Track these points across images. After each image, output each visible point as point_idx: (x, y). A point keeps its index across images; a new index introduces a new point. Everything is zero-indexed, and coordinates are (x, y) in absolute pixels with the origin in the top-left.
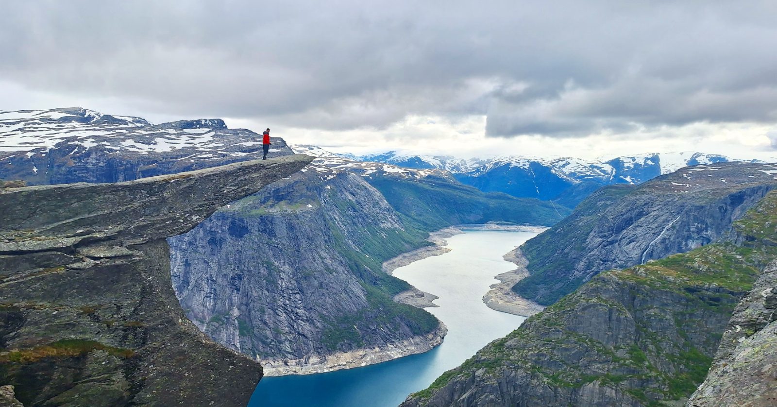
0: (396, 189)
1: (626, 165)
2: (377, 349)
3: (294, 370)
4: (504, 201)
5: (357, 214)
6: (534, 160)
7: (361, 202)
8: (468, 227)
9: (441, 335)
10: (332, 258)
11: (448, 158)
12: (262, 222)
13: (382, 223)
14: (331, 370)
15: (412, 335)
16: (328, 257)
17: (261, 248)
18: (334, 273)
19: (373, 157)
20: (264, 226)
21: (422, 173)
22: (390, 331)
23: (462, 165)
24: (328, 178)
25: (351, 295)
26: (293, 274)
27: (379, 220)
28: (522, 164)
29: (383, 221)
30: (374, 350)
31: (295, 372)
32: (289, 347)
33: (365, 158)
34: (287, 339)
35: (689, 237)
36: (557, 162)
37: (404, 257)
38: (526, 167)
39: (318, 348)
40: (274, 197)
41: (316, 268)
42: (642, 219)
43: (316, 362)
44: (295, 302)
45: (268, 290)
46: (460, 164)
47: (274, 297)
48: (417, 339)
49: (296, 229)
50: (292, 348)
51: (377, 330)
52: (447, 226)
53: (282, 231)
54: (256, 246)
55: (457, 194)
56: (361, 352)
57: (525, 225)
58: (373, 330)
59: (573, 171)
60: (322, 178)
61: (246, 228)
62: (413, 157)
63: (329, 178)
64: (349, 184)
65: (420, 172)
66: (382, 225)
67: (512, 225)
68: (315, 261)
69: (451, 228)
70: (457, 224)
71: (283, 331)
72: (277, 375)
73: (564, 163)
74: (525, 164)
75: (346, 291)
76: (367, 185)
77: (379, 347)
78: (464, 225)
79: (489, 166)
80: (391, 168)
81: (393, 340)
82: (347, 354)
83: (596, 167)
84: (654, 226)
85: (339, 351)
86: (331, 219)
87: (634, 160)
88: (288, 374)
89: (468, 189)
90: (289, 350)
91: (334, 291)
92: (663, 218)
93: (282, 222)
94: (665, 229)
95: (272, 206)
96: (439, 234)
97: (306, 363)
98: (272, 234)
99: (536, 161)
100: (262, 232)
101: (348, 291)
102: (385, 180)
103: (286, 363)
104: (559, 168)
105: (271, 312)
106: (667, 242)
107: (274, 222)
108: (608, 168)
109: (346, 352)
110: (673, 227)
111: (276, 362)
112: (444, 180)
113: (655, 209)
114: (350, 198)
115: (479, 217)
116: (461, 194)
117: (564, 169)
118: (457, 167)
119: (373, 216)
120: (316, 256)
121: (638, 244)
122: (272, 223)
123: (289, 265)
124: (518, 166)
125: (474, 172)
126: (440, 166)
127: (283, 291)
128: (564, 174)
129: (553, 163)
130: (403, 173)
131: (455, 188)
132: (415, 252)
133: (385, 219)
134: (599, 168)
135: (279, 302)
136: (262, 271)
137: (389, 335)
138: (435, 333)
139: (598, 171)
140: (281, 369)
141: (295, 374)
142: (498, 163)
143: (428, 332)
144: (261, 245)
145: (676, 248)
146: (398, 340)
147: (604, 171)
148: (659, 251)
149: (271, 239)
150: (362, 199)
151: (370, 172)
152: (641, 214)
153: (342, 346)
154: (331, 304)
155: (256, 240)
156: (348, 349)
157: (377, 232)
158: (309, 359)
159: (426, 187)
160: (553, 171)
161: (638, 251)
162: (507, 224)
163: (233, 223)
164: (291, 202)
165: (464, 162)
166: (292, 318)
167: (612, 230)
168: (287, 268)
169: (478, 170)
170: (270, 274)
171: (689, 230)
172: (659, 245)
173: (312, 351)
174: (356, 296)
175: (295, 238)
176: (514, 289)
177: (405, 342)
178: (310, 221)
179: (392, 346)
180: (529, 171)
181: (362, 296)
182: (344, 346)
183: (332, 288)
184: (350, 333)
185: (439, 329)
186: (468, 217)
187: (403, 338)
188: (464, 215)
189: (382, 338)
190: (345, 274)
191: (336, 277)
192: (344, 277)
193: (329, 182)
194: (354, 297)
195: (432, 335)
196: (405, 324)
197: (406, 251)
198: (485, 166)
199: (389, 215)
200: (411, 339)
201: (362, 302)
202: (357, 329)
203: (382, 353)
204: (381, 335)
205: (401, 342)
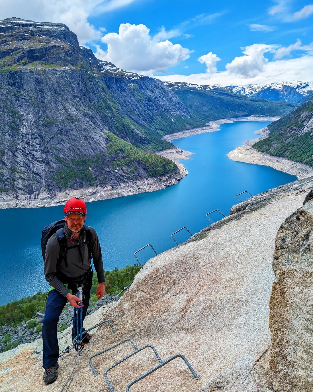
2: (109, 188)
3: (23, 204)
4: (262, 103)
6: (286, 84)
9: (178, 177)
10: (77, 110)
11: (235, 87)
12: (12, 77)
13: (172, 111)
14: (58, 204)
15: (147, 176)
16: (73, 108)
17: (8, 99)
18: (76, 123)
20: (14, 80)
22: (124, 172)
23: (242, 91)
25: (91, 142)
26: (35, 122)
27: (170, 109)
28: (278, 87)
29: (173, 110)
30: (106, 188)
31: (24, 205)
32: (22, 184)
34: (21, 177)
36: (300, 85)
37: (184, 133)
38: (280, 89)
39: (49, 185)
40: (28, 57)
41: (57, 117)
43: (45, 197)
44: (33, 146)
45: (9, 135)
46: (241, 90)
47: (15, 142)
48: (151, 180)
49: (43, 83)
50: (24, 185)
51: (112, 172)
53: (29, 85)
54: (4, 97)
56: (91, 190)
57: (274, 117)
58: (108, 171)
59: (310, 90)
60: (127, 78)
63: (134, 79)
66: (172, 112)
68: (58, 111)
70: (230, 118)
71: (19, 170)
72: (7, 207)
73: (305, 85)
74: (280, 87)
75: (87, 138)
77: (111, 186)
78: (234, 118)
79: (258, 90)
81: (126, 180)
82: (78, 191)
85: (70, 189)
86: (125, 102)
88: (17, 207)
90: (20, 186)
91: (74, 137)
93: (30, 77)
95: (24, 64)
96: (216, 123)
97: (35, 198)
98: (21, 87)
99: (287, 85)
100: (12, 86)
101: (88, 138)
103: (17, 198)
104: (301, 88)
105: (10, 154)
107: (22, 77)
109: (77, 190)
111: (9, 197)
114: (150, 94)
115: (245, 113)
117: (304, 89)
118: (239, 92)
119: (166, 107)
120: (60, 107)
122: (21, 77)
123: (33, 114)
124: (276, 88)
125: (249, 94)
127: (23, 136)
128: (304, 92)
129: (298, 85)
130: (198, 88)
132: (193, 130)
133: (175, 109)
135: (18, 146)
136: (7, 119)
137: (123, 176)
138: (171, 176)
140: (11, 203)
141: (23, 207)
142: (263, 88)
143: (163, 175)
144: (9, 97)
146: (131, 180)
149: (20, 92)
150: (159, 95)
151: (176, 86)
153: (74, 184)
154: (69, 148)
155: (5, 92)
156: (80, 187)
157: (167, 116)
158: (38, 194)
159: (212, 94)
160: (297, 90)
162: (263, 117)
164: (47, 62)
165: (243, 89)
166: (29, 160)
168: (31, 117)
169: (251, 93)
170: (14, 122)
173: (43, 188)
174: (96, 143)
175: (42, 91)
177: (139, 183)
178: (59, 78)
179: (125, 186)
180: (282, 91)
181: (103, 143)
182: (75, 184)
183: (72, 135)
184: (84, 173)
185: (176, 173)
186: (237, 114)
187: (137, 179)
188: (235, 112)
189: (116, 179)
190: (89, 124)
191: (77, 126)
192: (87, 126)
193: (133, 82)
194: (94, 144)
195: (167, 178)
196: (141, 168)
197: (187, 129)
198: (255, 90)
199: (179, 107)
200: (145, 180)
201: (101, 148)
202: (92, 170)
203: (113, 191)
204: (115, 176)
205: (134, 182)
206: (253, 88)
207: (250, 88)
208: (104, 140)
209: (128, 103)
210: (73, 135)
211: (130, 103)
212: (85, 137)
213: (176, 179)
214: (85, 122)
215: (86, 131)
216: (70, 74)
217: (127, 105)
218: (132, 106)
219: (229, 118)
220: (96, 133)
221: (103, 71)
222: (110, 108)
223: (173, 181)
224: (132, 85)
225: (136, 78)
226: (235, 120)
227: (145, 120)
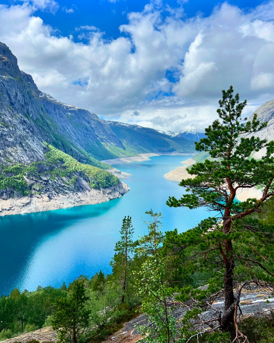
2: (46, 199)
9: (122, 191)
10: (13, 116)
13: (107, 141)
15: (89, 188)
18: (11, 129)
22: (64, 182)
25: (27, 149)
27: (105, 139)
30: (42, 199)
38: (194, 133)
48: (93, 192)
51: (50, 182)
56: (25, 200)
58: (45, 181)
63: (71, 109)
64: (87, 116)
67: (187, 152)
74: (194, 131)
75: (22, 145)
77: (49, 196)
81: (67, 191)
96: (146, 155)
101: (24, 144)
109: (6, 200)
114: (86, 124)
115: (169, 149)
124: (191, 132)
137: (63, 187)
138: (114, 189)
142: (180, 132)
143: (106, 187)
146: (72, 191)
150: (95, 126)
153: (2, 193)
156: (10, 197)
159: (141, 132)
174: (33, 150)
177: (80, 194)
179: (64, 197)
180: (196, 135)
181: (41, 152)
182: (4, 193)
183: (5, 140)
184: (16, 181)
185: (119, 187)
186: (163, 149)
187: (78, 190)
188: (161, 148)
189: (54, 189)
190: (26, 132)
191: (12, 132)
192: (24, 133)
193: (71, 112)
194: (30, 151)
195: (111, 191)
196: (82, 179)
197: (121, 157)
198: (174, 134)
199: (113, 138)
200: (87, 192)
201: (39, 156)
202: (26, 179)
203: (49, 203)
204: (53, 186)
205: (75, 194)
206: (172, 132)
207: (170, 132)
208: (42, 148)
209: (66, 128)
210: (7, 140)
211: (68, 128)
212: (20, 143)
213: (120, 193)
214: (21, 128)
215: (21, 137)
216: (7, 81)
217: (65, 129)
218: (69, 131)
219: (156, 152)
220: (33, 141)
221: (42, 96)
222: (48, 125)
223: (117, 194)
224: (70, 114)
225: (74, 109)
226: (161, 154)
227: (82, 146)
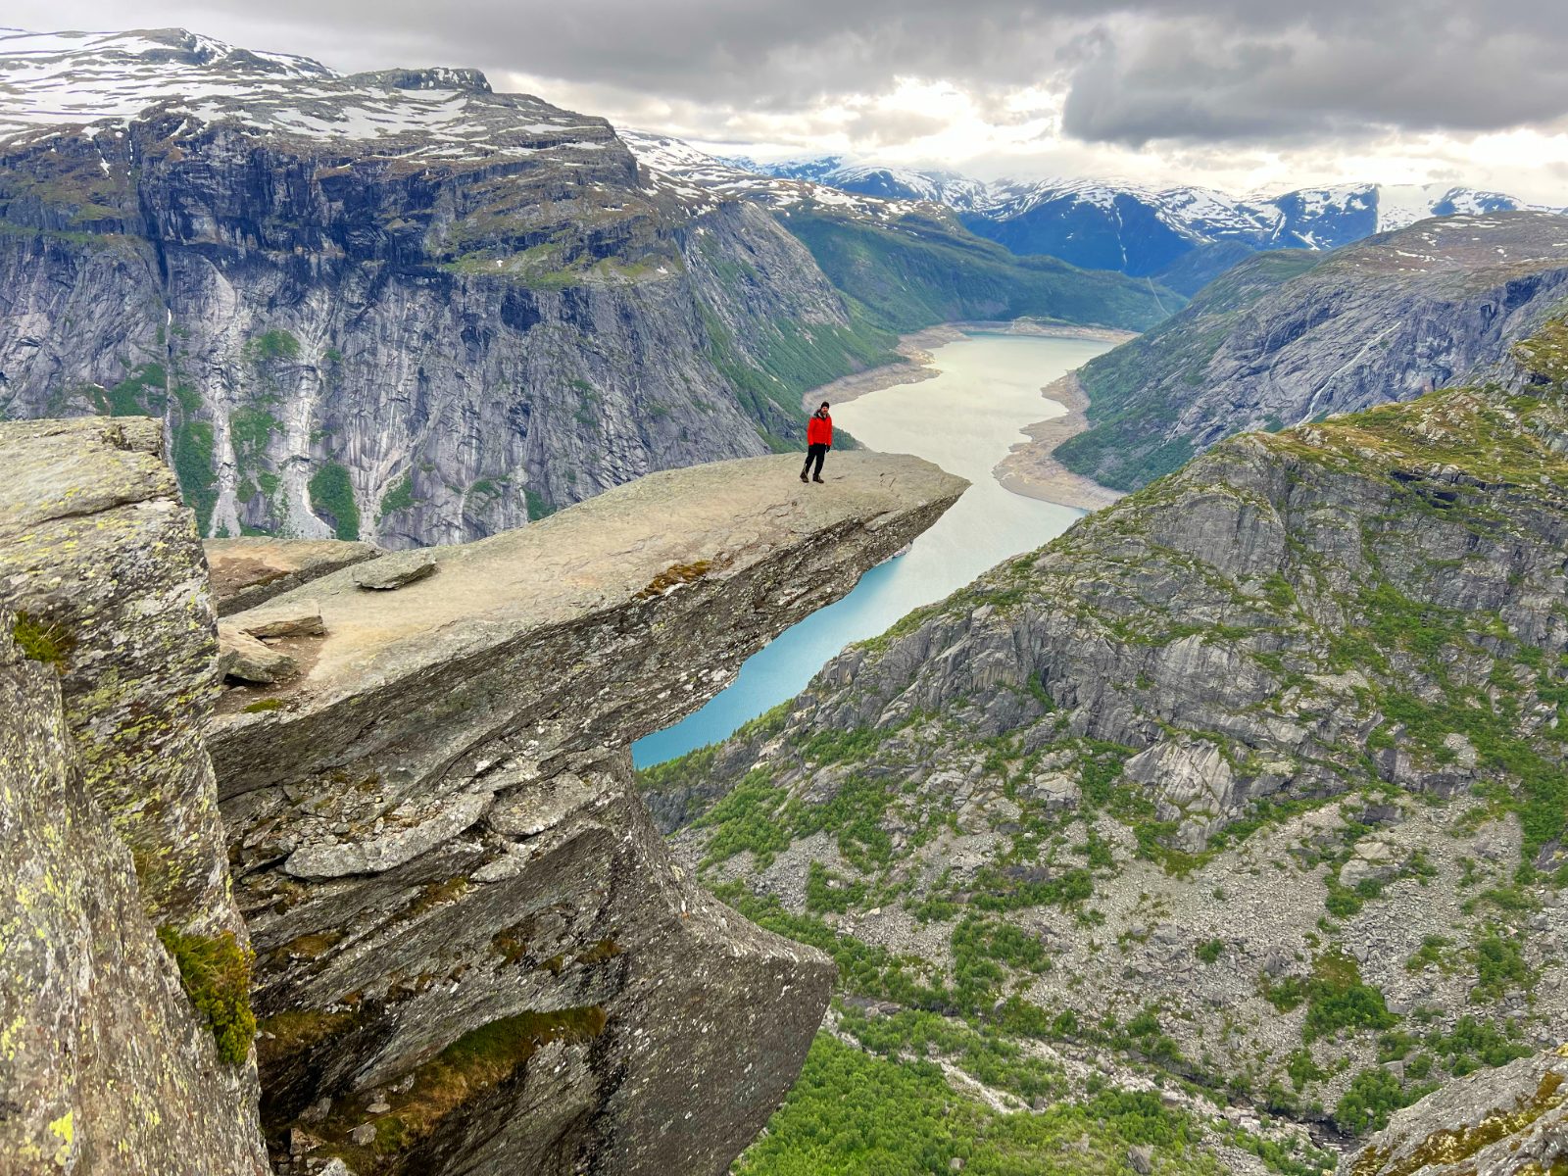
0: (836, 239)
1: (1309, 208)
4: (1054, 275)
5: (756, 290)
6: (1125, 191)
7: (766, 265)
8: (980, 326)
10: (707, 381)
11: (951, 177)
12: (568, 300)
16: (698, 379)
17: (564, 352)
18: (711, 413)
19: (793, 167)
20: (572, 308)
21: (893, 208)
23: (977, 193)
24: (701, 212)
26: (630, 408)
28: (1099, 197)
29: (809, 309)
33: (777, 169)
35: (1410, 365)
36: (1170, 196)
37: (848, 384)
38: (1107, 204)
40: (590, 249)
41: (674, 400)
42: (1323, 326)
44: (633, 463)
45: (581, 438)
46: (973, 192)
47: (594, 453)
49: (636, 318)
52: (936, 323)
53: (607, 321)
54: (555, 349)
55: (961, 257)
57: (1090, 327)
59: (1200, 217)
60: (688, 211)
61: (535, 311)
62: (877, 171)
63: (703, 212)
64: (743, 226)
65: (890, 205)
66: (806, 316)
67: (1065, 325)
68: (672, 384)
69: (944, 327)
70: (957, 320)
73: (1185, 198)
74: (1104, 197)
76: (780, 230)
78: (971, 323)
79: (1032, 199)
80: (829, 195)
83: (1248, 210)
84: (1344, 340)
86: (705, 299)
87: (1327, 197)
89: (984, 246)
91: (710, 447)
92: (1368, 323)
93: (608, 303)
94: (1366, 348)
95: (587, 267)
96: (918, 340)
98: (587, 325)
99: (1128, 192)
100: (567, 320)
102: (817, 221)
104: (1174, 209)
105: (589, 479)
106: (1366, 371)
107: (590, 301)
108: (1272, 213)
110: (1384, 343)
112: (938, 226)
113: (1354, 305)
114: (745, 257)
115: (1002, 308)
116: (970, 258)
117: (1182, 213)
118: (966, 199)
119: (789, 298)
120: (676, 375)
121: (1308, 376)
122: (587, 303)
123: (622, 390)
125: (1000, 210)
126: (931, 195)
127: (610, 442)
128: (1182, 222)
129: (1163, 198)
130: (854, 206)
131: (959, 244)
132: (869, 373)
133: (813, 304)
134: (1253, 213)
135: (604, 463)
136: (569, 400)
139: (1250, 219)
142: (1048, 194)
144: (566, 348)
145: (1381, 385)
147: (1261, 220)
148: (1346, 390)
149: (585, 337)
151: (786, 201)
152: (1323, 314)
155: (556, 337)
157: (795, 330)
159: (901, 239)
160: (1160, 215)
161: (1306, 390)
162: (1057, 325)
163: (509, 298)
164: (625, 261)
165: (981, 189)
167: (1263, 344)
168: (617, 396)
169: (1008, 207)
170: (585, 407)
171: (1412, 352)
172: (1348, 379)
175: (634, 336)
176: (1057, 454)
178: (664, 304)
180: (1113, 211)
183: (705, 440)
186: (979, 307)
188: (972, 302)
191: (714, 420)
192: (730, 420)
197: (852, 373)
198: (1022, 199)
206: (1013, 186)
207: (1005, 187)
210: (709, 440)
214: (725, 409)
215: (729, 431)
220: (747, 434)
